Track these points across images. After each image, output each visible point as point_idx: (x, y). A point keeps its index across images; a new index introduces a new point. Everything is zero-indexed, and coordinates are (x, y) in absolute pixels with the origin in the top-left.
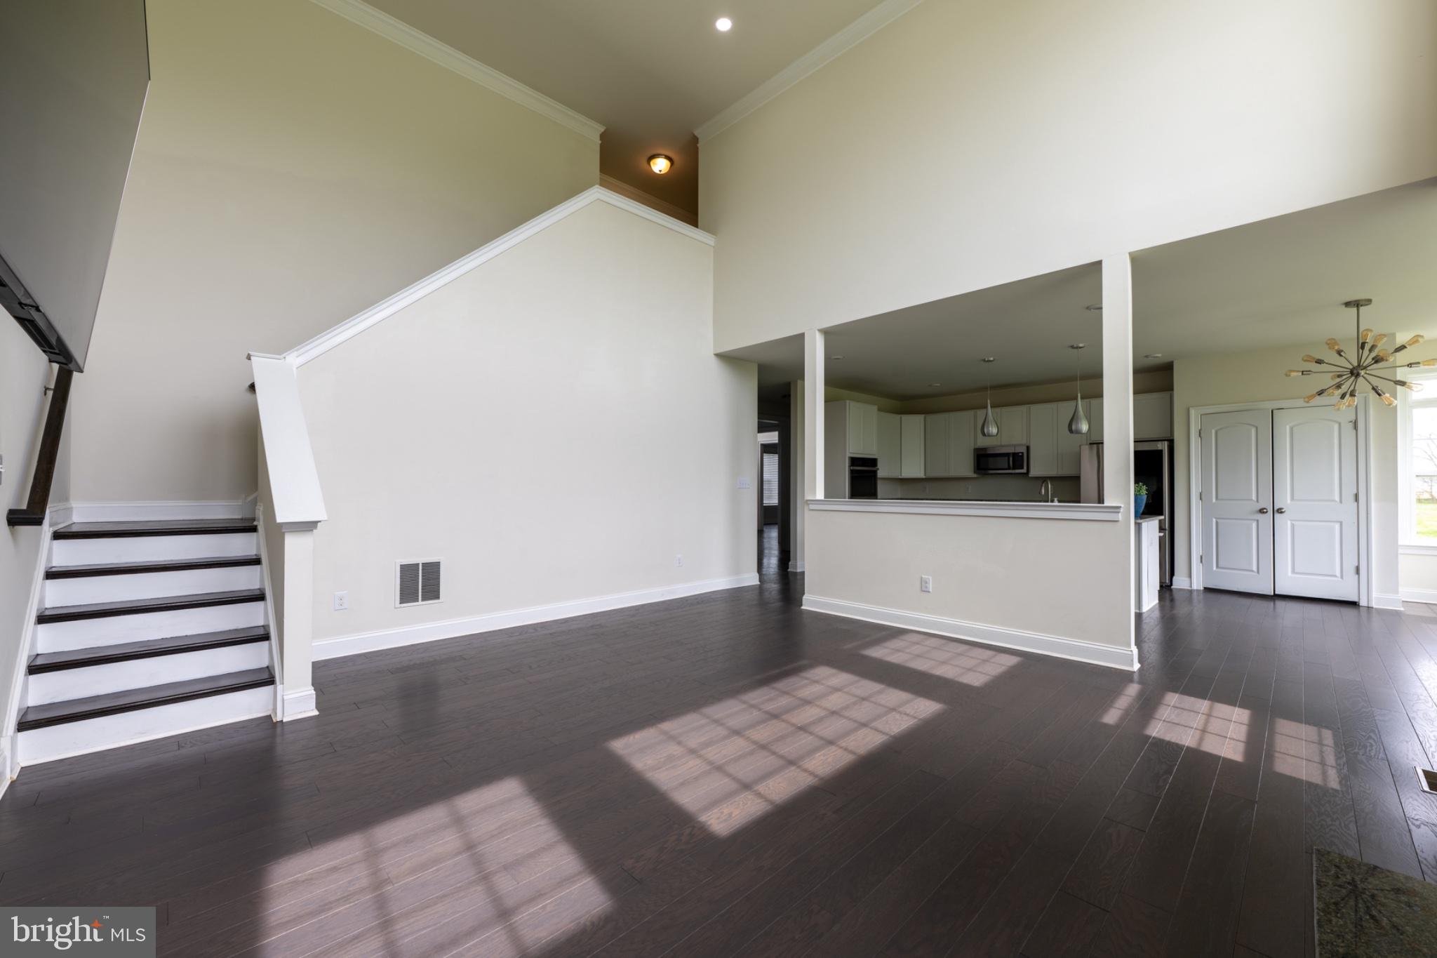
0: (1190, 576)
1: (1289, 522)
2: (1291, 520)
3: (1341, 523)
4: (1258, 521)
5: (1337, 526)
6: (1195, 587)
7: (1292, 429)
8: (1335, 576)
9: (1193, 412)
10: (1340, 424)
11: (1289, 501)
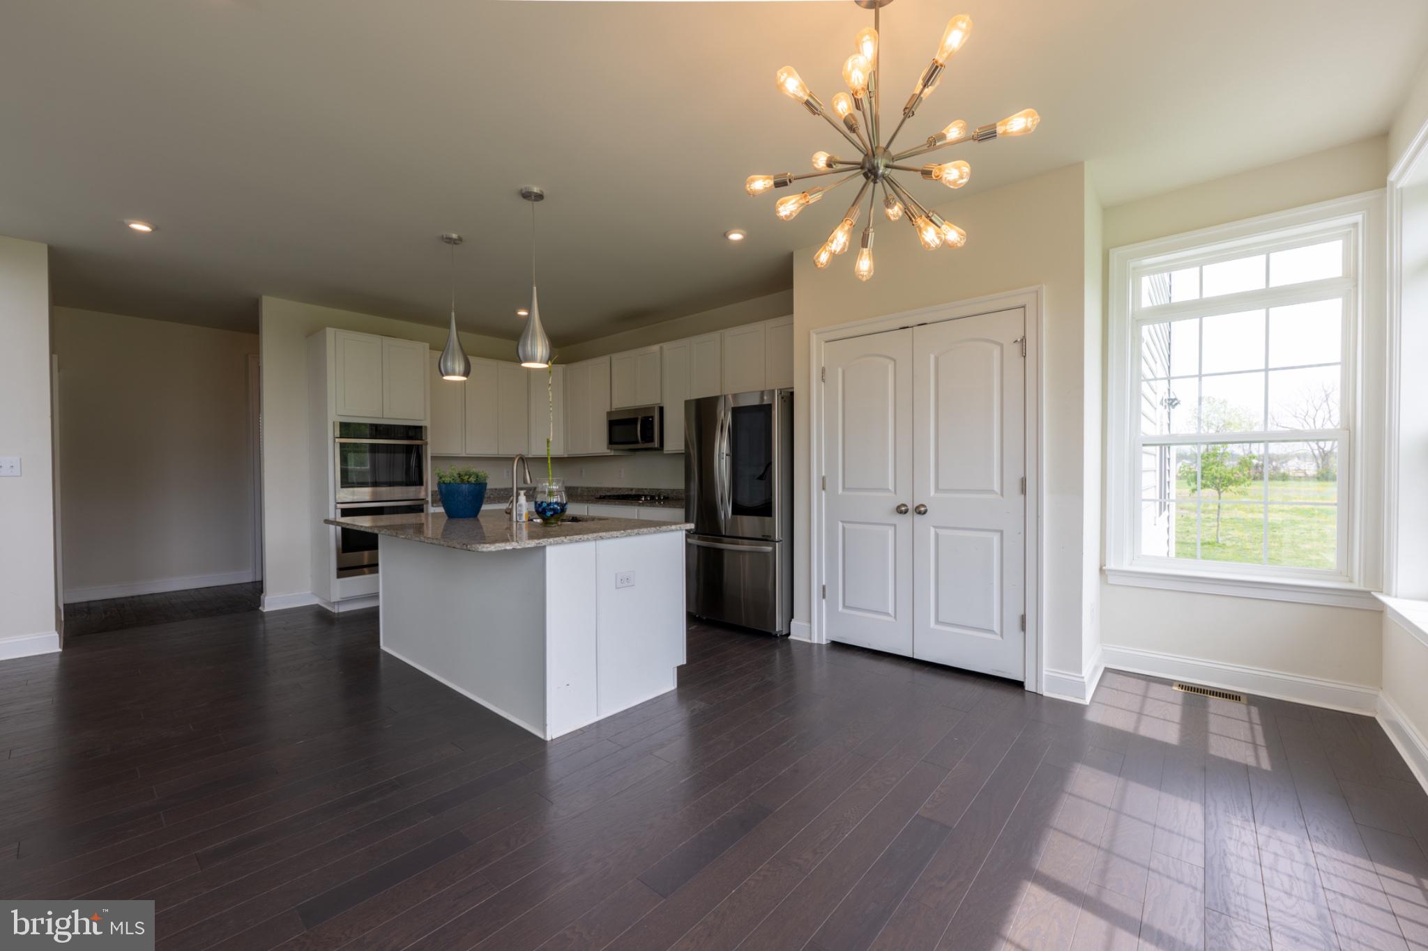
0: (810, 622)
1: (932, 530)
2: (935, 527)
3: (1002, 532)
4: (895, 526)
5: (996, 538)
6: (815, 640)
7: (937, 359)
8: (992, 631)
9: (814, 338)
10: (1002, 346)
11: (932, 493)
